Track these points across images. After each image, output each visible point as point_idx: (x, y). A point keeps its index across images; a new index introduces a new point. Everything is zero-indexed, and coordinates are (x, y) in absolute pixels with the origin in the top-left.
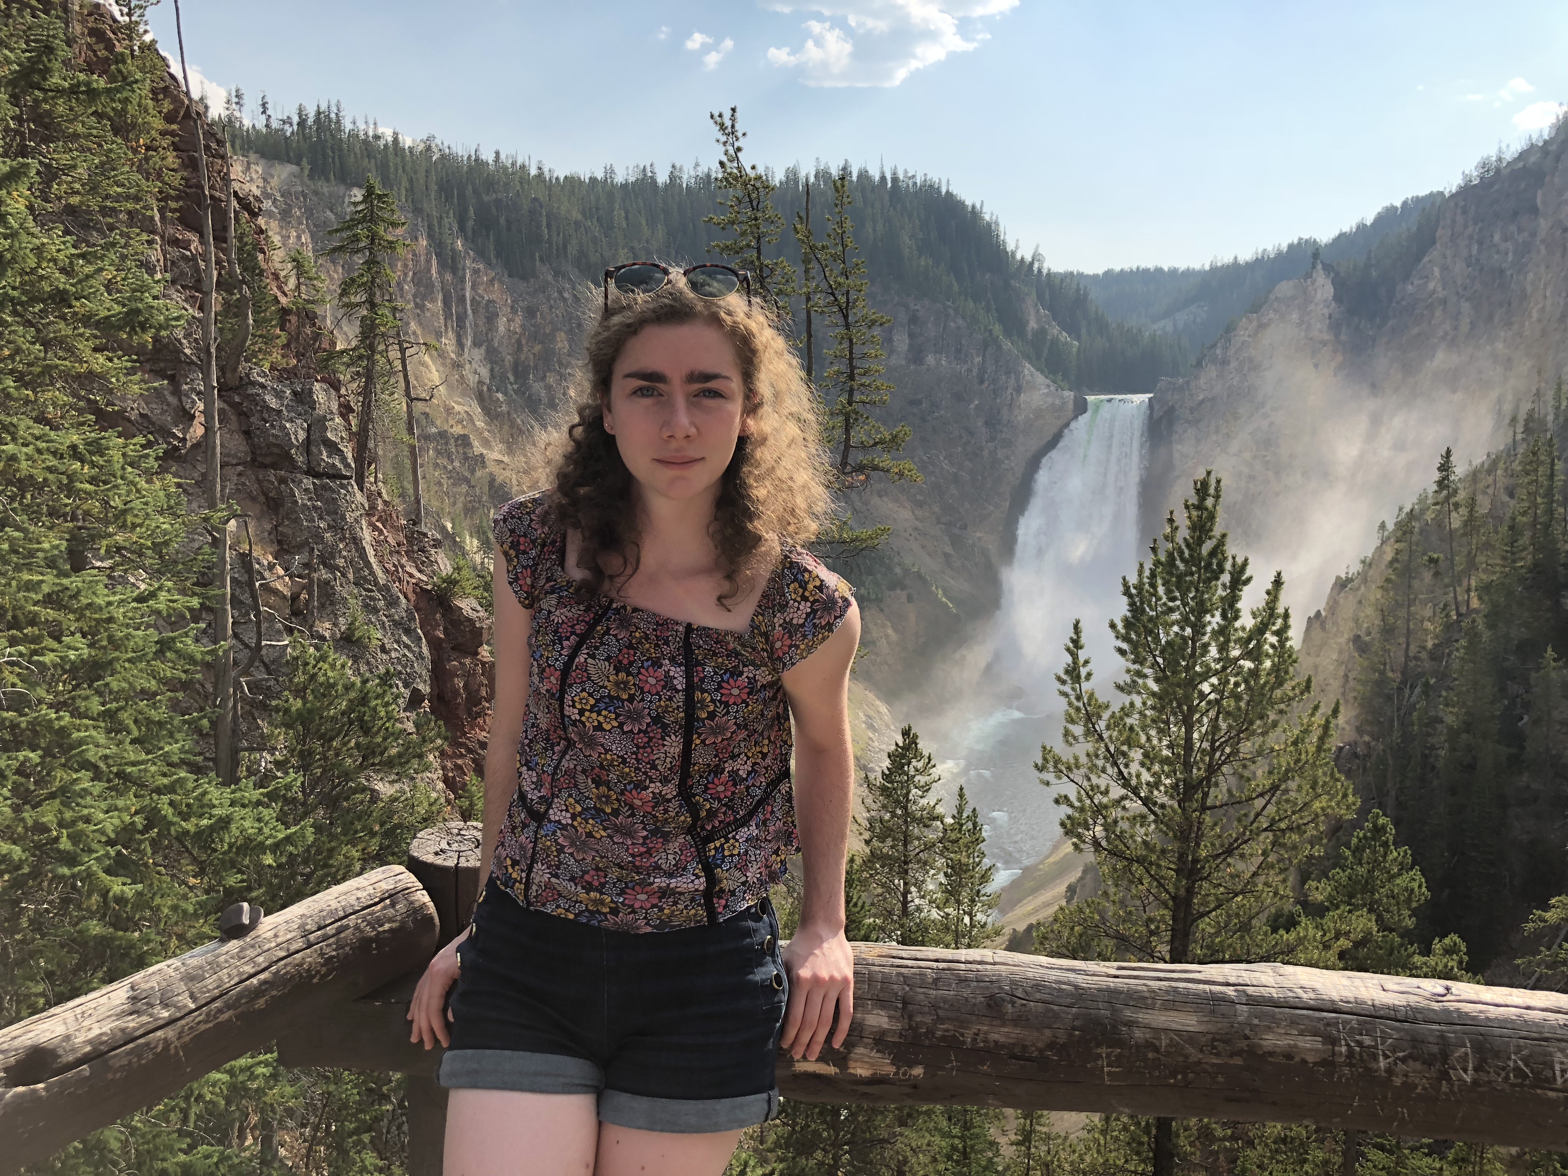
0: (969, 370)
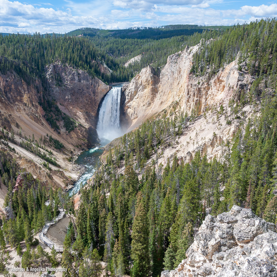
0: (89, 83)
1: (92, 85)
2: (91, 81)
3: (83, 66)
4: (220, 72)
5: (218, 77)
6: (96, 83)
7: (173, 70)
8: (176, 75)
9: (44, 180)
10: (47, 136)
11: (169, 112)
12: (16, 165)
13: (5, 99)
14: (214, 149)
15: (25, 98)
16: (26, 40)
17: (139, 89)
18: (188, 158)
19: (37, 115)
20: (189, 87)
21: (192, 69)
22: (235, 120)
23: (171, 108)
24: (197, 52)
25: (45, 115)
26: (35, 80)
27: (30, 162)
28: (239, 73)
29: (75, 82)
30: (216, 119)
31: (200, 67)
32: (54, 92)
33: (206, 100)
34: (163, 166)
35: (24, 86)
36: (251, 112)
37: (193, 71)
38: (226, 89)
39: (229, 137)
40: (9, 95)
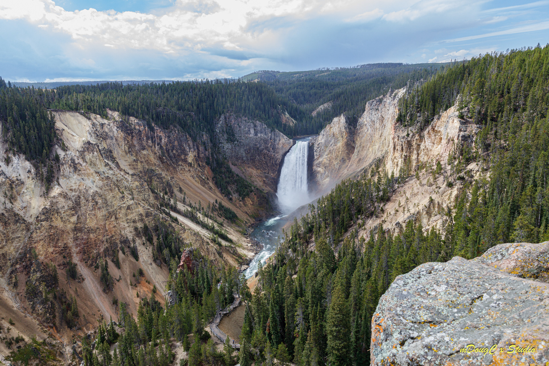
0: (268, 137)
1: (271, 139)
2: (270, 135)
3: (260, 116)
4: (435, 120)
5: (432, 126)
6: (277, 137)
7: (373, 119)
8: (378, 125)
9: (212, 258)
10: (216, 202)
11: (370, 171)
12: (179, 239)
13: (166, 159)
14: (431, 220)
15: (191, 157)
16: (192, 88)
17: (331, 143)
18: (397, 230)
19: (204, 178)
20: (396, 140)
21: (398, 118)
22: (458, 181)
23: (373, 166)
24: (403, 96)
25: (214, 177)
26: (203, 135)
27: (196, 234)
28: (460, 121)
29: (251, 136)
30: (432, 180)
31: (408, 115)
32: (225, 149)
33: (418, 156)
34: (364, 240)
35: (189, 142)
36: (478, 171)
37: (400, 119)
38: (444, 141)
39: (450, 203)
40: (171, 154)
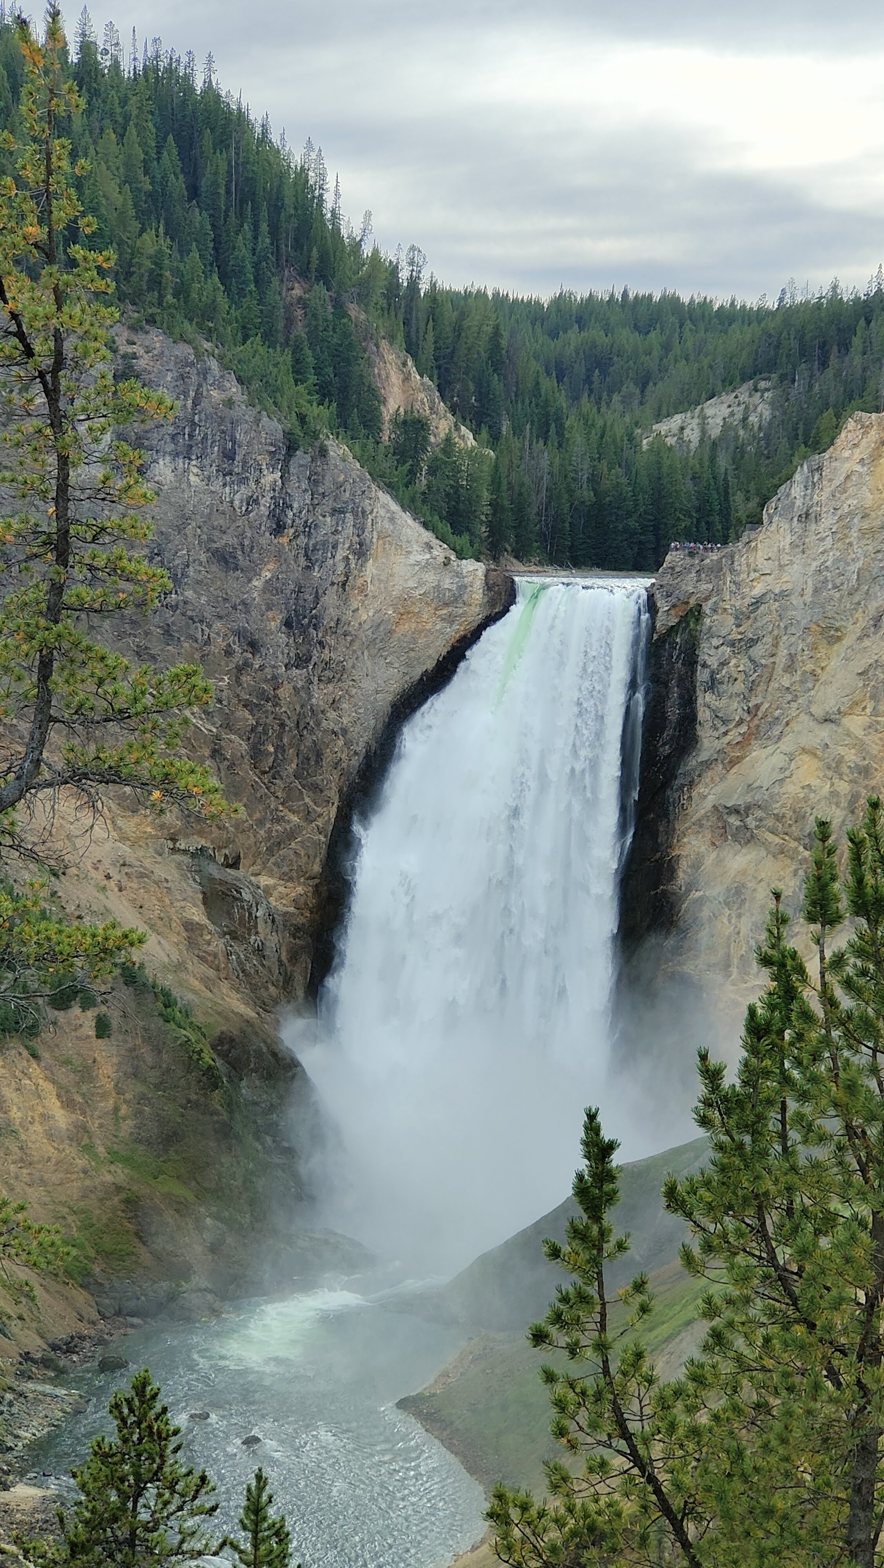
0: (252, 501)
1: (279, 529)
